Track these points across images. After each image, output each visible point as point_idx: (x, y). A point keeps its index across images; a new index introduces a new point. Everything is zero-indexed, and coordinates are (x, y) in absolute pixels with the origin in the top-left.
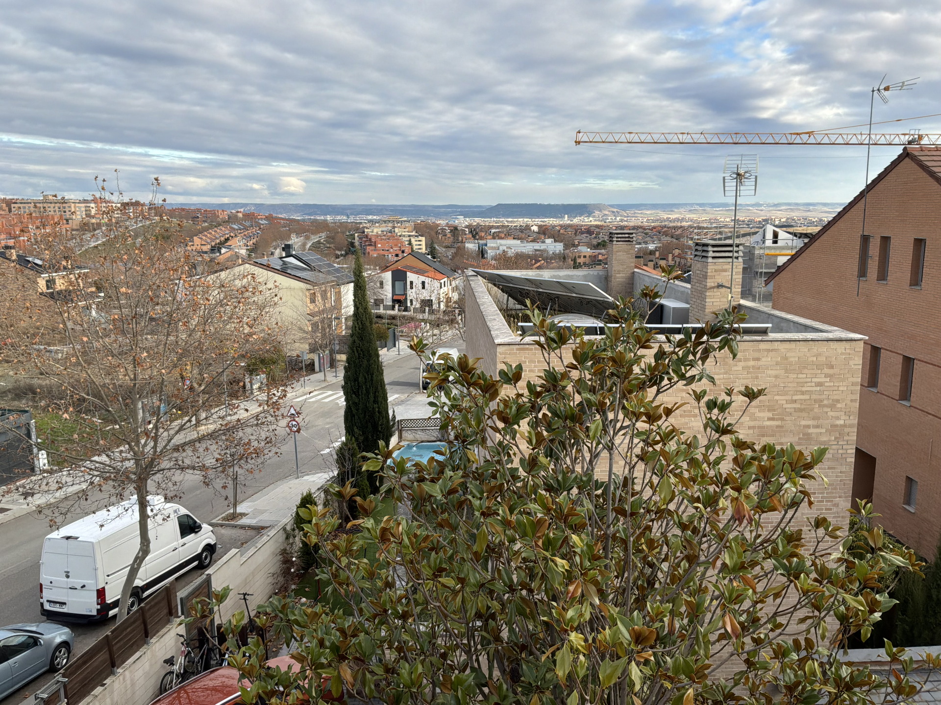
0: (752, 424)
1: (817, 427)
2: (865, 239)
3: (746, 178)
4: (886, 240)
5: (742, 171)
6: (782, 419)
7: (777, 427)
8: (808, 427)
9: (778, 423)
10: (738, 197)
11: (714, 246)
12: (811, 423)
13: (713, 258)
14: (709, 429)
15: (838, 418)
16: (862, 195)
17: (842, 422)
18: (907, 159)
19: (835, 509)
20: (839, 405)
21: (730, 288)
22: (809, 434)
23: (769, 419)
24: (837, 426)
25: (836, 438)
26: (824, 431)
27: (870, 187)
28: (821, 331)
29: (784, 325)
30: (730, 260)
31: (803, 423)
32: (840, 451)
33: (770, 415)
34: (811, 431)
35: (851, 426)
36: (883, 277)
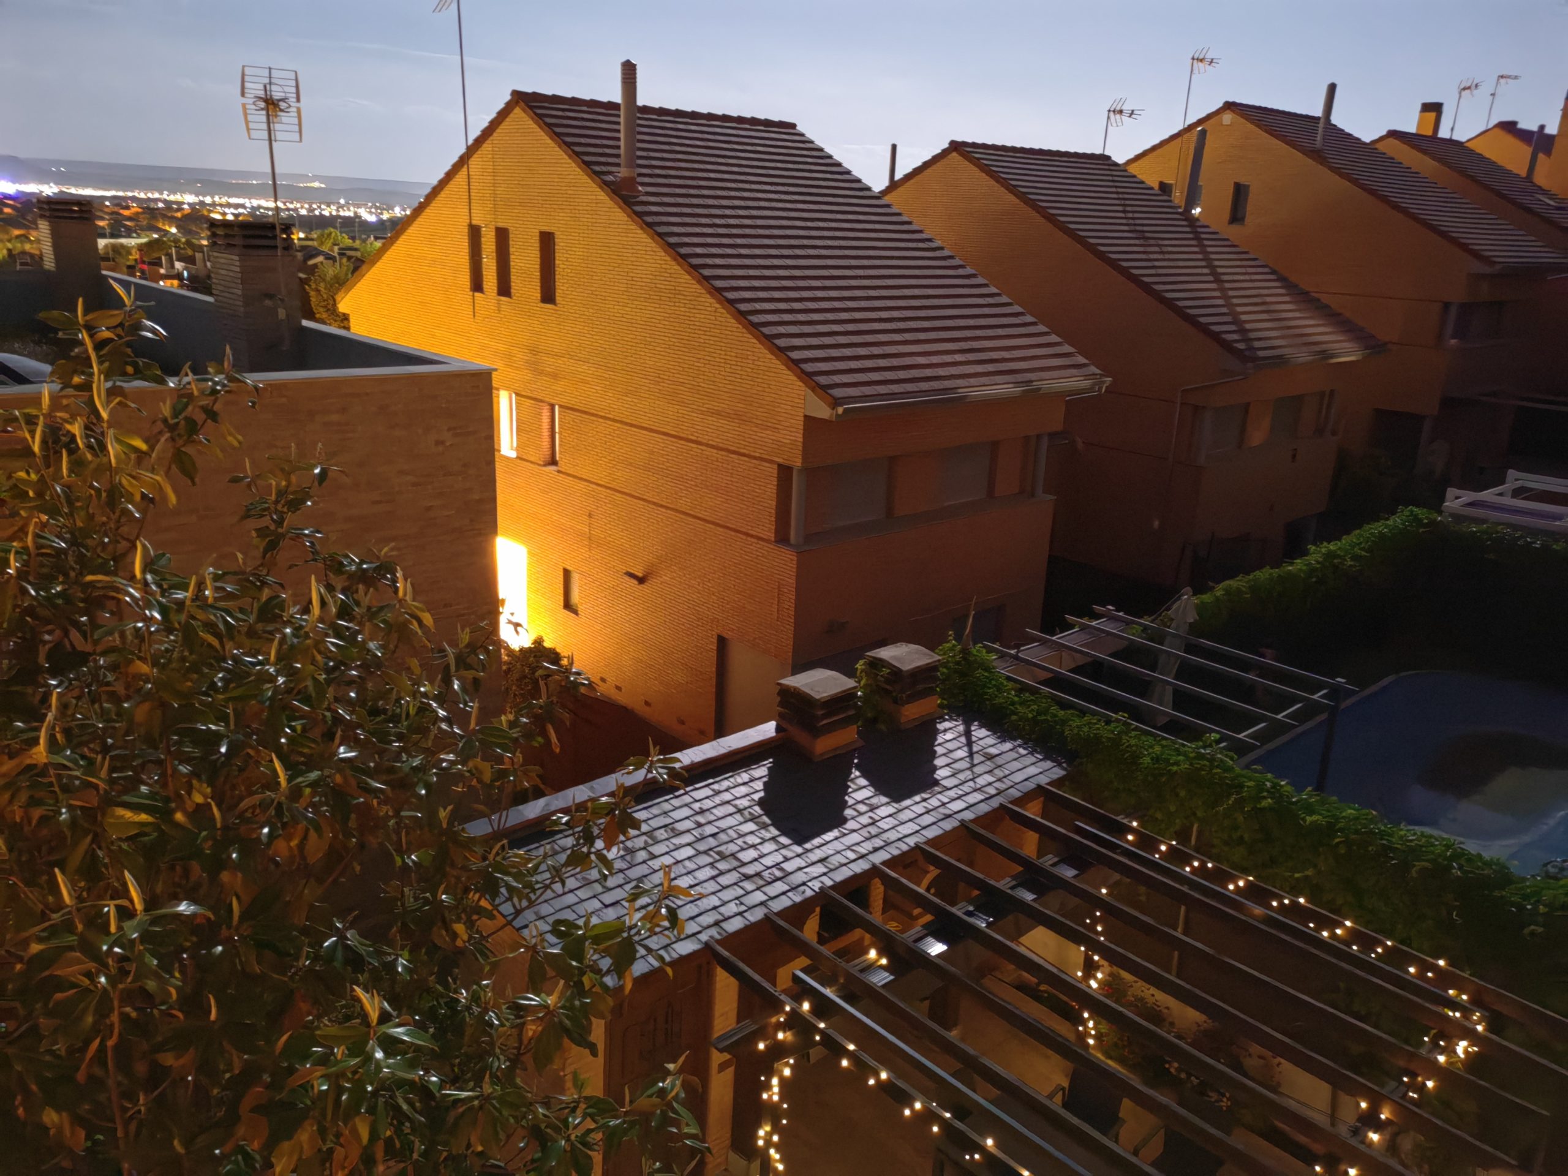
1: (443, 507)
2: (475, 233)
3: (282, 110)
4: (502, 235)
8: (429, 508)
10: (273, 143)
11: (243, 227)
12: (435, 502)
13: (245, 247)
15: (470, 490)
16: (463, 161)
17: (476, 496)
18: (520, 112)
20: (469, 471)
21: (282, 300)
22: (433, 519)
23: (372, 503)
24: (470, 501)
25: (471, 519)
26: (453, 511)
27: (472, 150)
31: (427, 503)
33: (372, 496)
34: (433, 513)
36: (504, 289)
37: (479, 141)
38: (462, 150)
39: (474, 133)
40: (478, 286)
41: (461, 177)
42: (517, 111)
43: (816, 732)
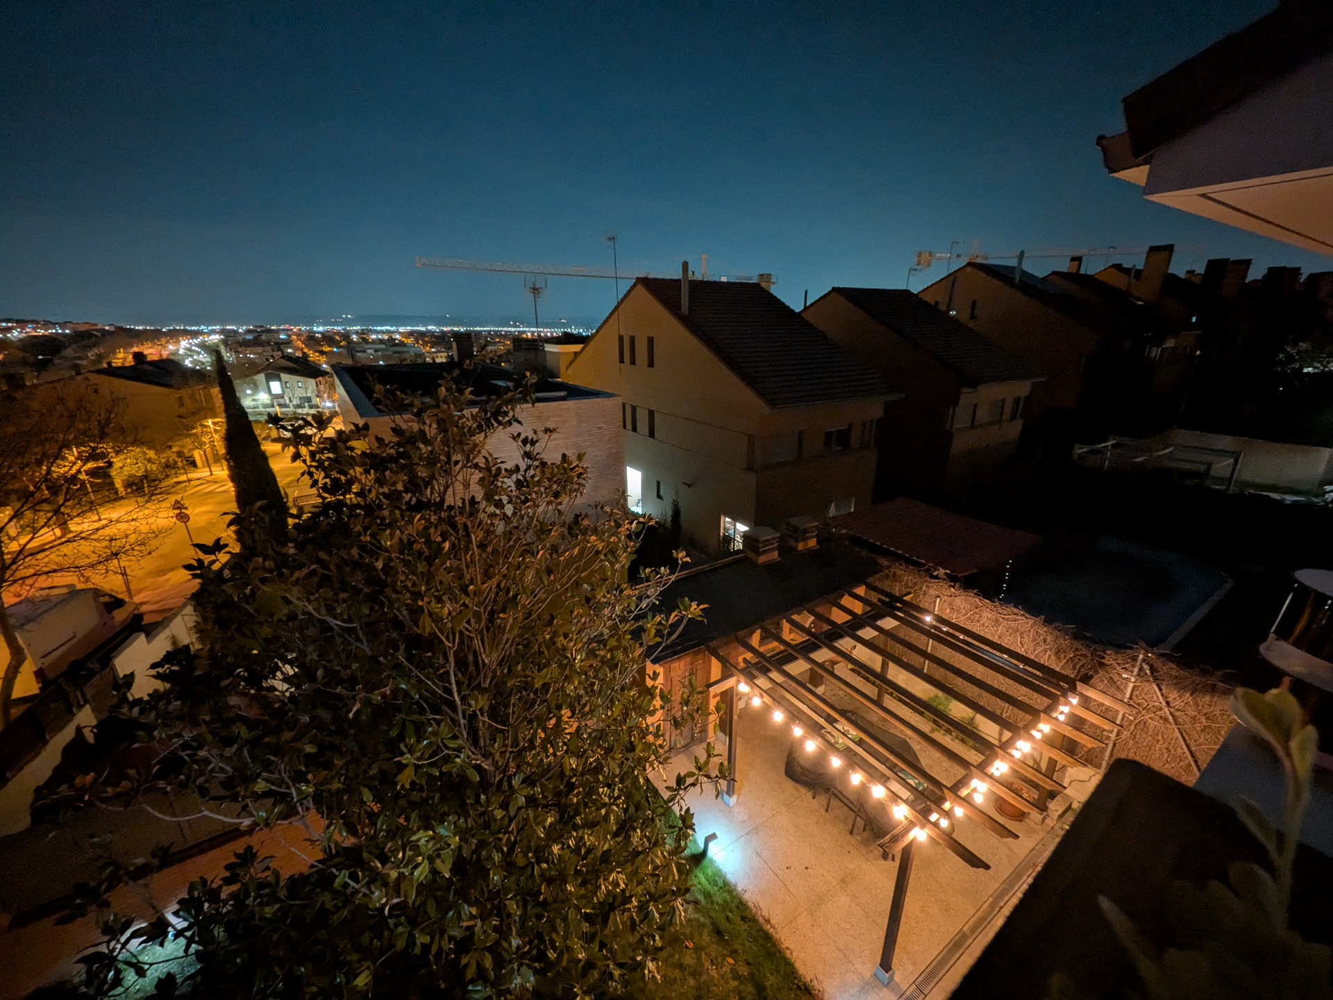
2: (621, 339)
3: (540, 292)
4: (632, 339)
5: (535, 288)
14: (526, 460)
16: (616, 308)
27: (619, 304)
36: (633, 362)
37: (623, 300)
38: (616, 304)
39: (621, 296)
40: (622, 361)
41: (616, 315)
42: (639, 286)
43: (758, 554)
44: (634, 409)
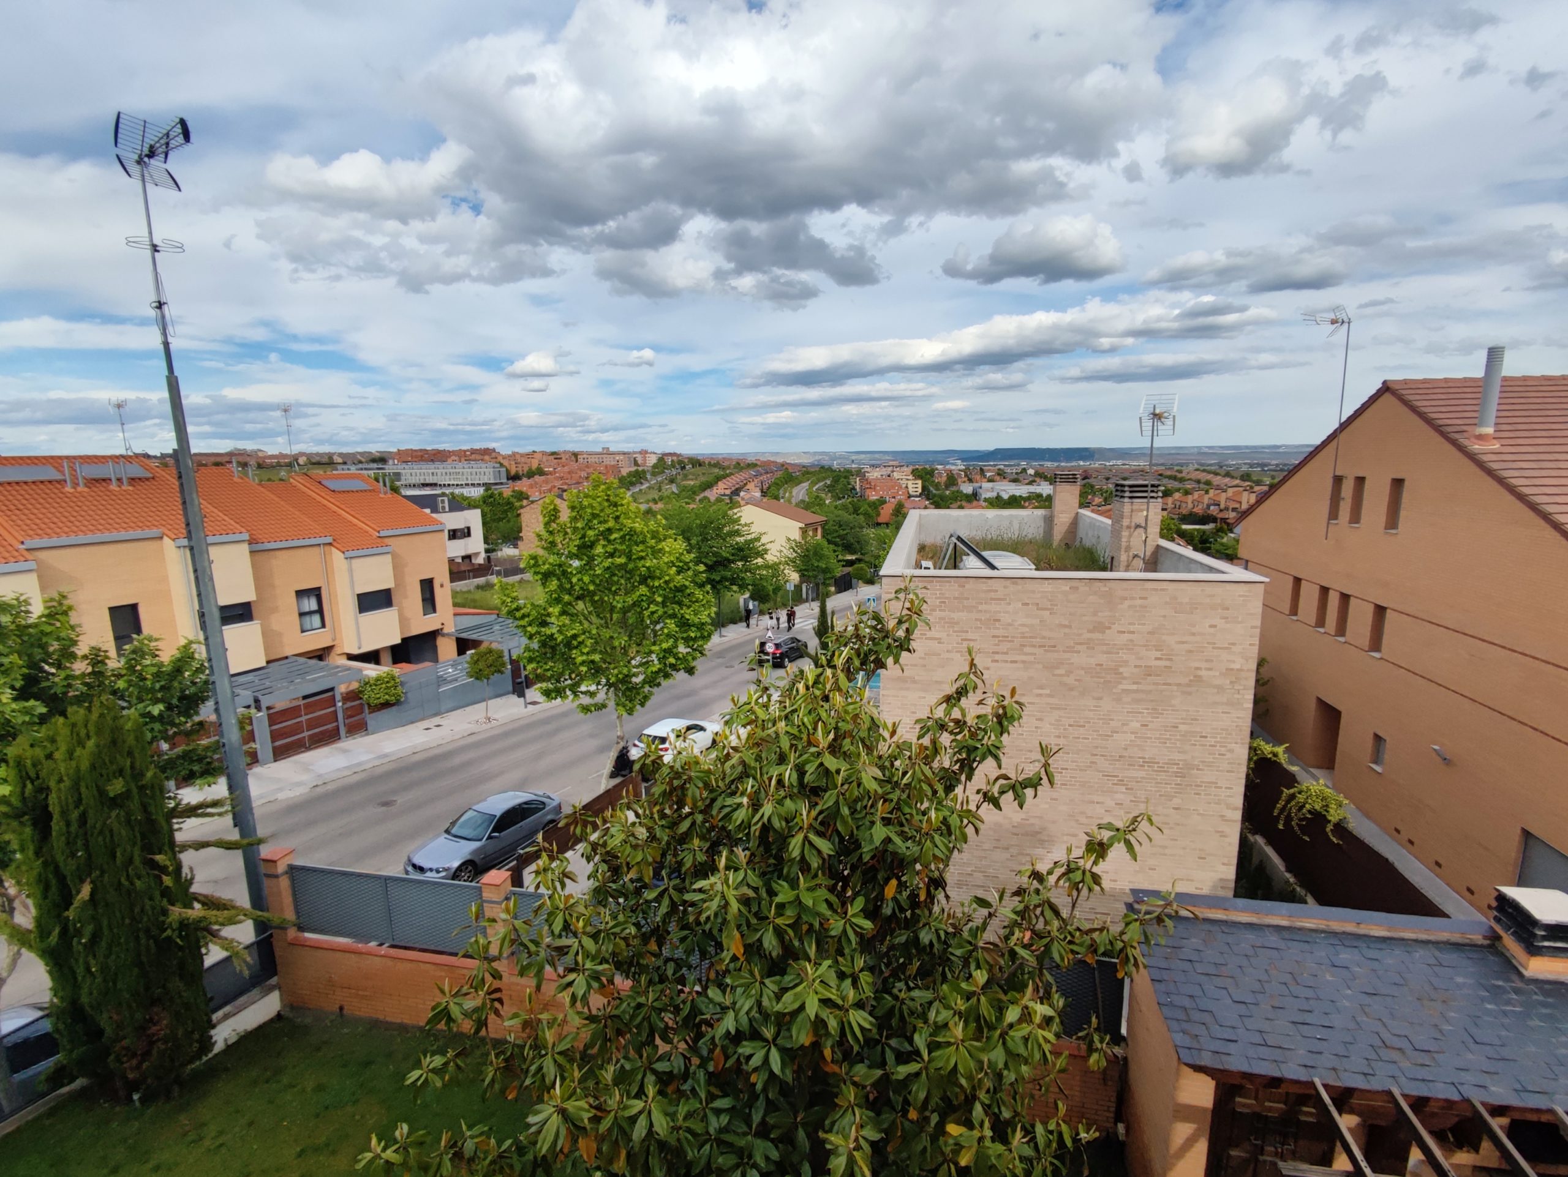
0: (1139, 663)
1: (1210, 669)
2: (1338, 480)
4: (1360, 481)
5: (1157, 411)
6: (1171, 660)
7: (1166, 667)
8: (1197, 668)
9: (1167, 663)
11: (1130, 486)
12: (1203, 665)
13: (1131, 498)
15: (1234, 662)
17: (1237, 666)
18: (1387, 396)
19: (1229, 755)
20: (1234, 648)
21: (1145, 528)
22: (1200, 677)
23: (1157, 659)
24: (1232, 670)
25: (1231, 682)
26: (1217, 674)
27: (1344, 426)
28: (1223, 572)
29: (1193, 566)
30: (1145, 500)
31: (1197, 664)
32: (1236, 696)
33: (1158, 654)
34: (1203, 673)
35: (1248, 670)
36: (1356, 521)
37: (1350, 420)
39: (1347, 414)
40: (1334, 514)
43: (1533, 950)
44: (1345, 598)
